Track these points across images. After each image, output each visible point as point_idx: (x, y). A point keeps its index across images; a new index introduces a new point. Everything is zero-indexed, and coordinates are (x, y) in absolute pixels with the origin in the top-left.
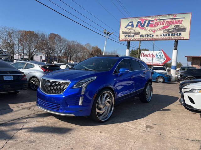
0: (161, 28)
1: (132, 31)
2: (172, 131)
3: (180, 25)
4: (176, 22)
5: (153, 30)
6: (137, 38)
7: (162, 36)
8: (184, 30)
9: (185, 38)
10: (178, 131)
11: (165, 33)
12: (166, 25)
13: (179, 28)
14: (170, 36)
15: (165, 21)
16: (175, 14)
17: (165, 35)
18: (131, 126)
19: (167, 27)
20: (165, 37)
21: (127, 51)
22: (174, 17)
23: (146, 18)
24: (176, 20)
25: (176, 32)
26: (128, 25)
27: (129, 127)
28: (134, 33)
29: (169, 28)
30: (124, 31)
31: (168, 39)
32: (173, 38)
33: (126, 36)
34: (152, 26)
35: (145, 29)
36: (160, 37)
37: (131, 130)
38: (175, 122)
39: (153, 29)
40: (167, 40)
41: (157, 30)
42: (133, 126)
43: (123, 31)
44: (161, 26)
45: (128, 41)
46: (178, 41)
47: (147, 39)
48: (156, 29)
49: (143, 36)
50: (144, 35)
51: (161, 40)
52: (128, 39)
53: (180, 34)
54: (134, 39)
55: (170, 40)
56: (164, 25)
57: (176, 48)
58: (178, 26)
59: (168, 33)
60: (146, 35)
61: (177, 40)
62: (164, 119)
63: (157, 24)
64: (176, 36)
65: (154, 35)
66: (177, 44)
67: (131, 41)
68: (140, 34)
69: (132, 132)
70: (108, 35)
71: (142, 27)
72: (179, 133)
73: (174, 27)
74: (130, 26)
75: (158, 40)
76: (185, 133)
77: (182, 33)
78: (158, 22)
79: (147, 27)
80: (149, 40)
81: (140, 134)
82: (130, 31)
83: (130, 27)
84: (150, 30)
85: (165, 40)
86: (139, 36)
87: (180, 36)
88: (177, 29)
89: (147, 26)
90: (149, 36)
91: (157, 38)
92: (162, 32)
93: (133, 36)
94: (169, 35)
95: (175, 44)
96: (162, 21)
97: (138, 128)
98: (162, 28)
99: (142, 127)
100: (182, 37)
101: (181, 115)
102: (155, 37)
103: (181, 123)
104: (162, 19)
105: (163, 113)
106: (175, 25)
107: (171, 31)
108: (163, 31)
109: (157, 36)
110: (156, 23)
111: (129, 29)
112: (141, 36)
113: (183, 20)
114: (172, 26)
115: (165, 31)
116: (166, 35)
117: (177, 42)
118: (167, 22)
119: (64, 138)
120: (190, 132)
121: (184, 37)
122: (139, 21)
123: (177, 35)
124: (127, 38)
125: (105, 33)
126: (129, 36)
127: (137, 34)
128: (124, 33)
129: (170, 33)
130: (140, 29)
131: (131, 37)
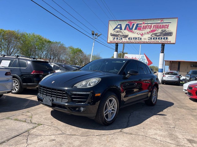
1: (120, 33)
3: (167, 30)
4: (163, 27)
5: (141, 34)
6: (125, 41)
7: (149, 39)
8: (170, 34)
9: (171, 42)
11: (153, 36)
12: (154, 29)
13: (166, 32)
14: (158, 40)
15: (153, 25)
16: (162, 19)
17: (152, 38)
19: (155, 31)
20: (153, 40)
21: (115, 53)
22: (161, 21)
23: (135, 21)
24: (163, 24)
25: (163, 36)
28: (123, 36)
29: (156, 32)
30: (113, 33)
31: (156, 42)
32: (160, 41)
33: (114, 38)
35: (134, 32)
36: (148, 41)
39: (141, 32)
40: (154, 43)
41: (145, 33)
42: (173, 142)
43: (111, 33)
44: (149, 30)
45: (116, 43)
47: (135, 42)
49: (131, 39)
50: (132, 38)
51: (149, 43)
52: (116, 41)
53: (167, 38)
54: (123, 41)
55: (157, 43)
56: (152, 29)
57: (163, 51)
58: (165, 30)
59: (155, 37)
60: (134, 38)
61: (164, 44)
63: (145, 28)
65: (142, 38)
66: (164, 48)
67: (120, 43)
68: (128, 37)
70: (97, 36)
73: (161, 31)
74: (118, 28)
75: (146, 43)
77: (169, 37)
78: (146, 26)
79: (135, 31)
80: (137, 43)
83: (119, 30)
84: (139, 33)
85: (153, 43)
86: (127, 38)
87: (167, 40)
88: (164, 33)
90: (137, 39)
91: (145, 41)
92: (149, 36)
93: (121, 39)
94: (156, 38)
95: (162, 47)
96: (150, 25)
98: (150, 32)
100: (169, 41)
102: (143, 40)
107: (158, 35)
108: (150, 34)
109: (145, 39)
110: (144, 26)
111: (117, 31)
112: (129, 39)
114: (160, 30)
116: (154, 39)
117: (164, 46)
118: (154, 26)
121: (170, 42)
122: (127, 23)
123: (164, 39)
124: (116, 40)
125: (93, 34)
126: (117, 39)
127: (126, 36)
128: (112, 35)
129: (158, 37)
130: (128, 32)
131: (120, 39)
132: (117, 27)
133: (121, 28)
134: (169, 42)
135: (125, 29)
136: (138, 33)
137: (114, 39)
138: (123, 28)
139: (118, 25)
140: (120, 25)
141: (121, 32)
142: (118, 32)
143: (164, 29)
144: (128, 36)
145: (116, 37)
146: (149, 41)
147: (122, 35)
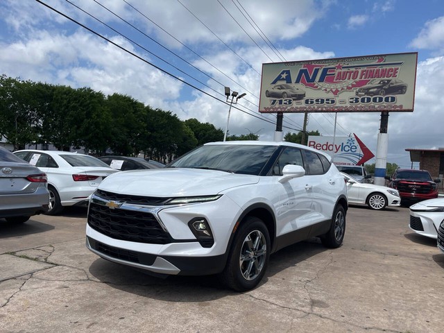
0: (350, 86)
1: (288, 91)
2: (373, 315)
3: (393, 79)
4: (384, 73)
5: (334, 90)
6: (299, 106)
7: (352, 102)
8: (401, 89)
9: (404, 108)
10: (387, 313)
11: (360, 96)
12: (363, 79)
13: (391, 85)
15: (360, 71)
16: (381, 56)
17: (360, 100)
18: (274, 301)
19: (365, 82)
20: (360, 104)
21: (277, 134)
22: (380, 61)
23: (319, 63)
25: (384, 95)
26: (279, 78)
27: (268, 304)
28: (292, 96)
29: (368, 85)
30: (271, 90)
31: (367, 108)
32: (376, 106)
33: (275, 101)
34: (331, 80)
35: (317, 87)
36: (348, 105)
37: (273, 310)
38: (380, 292)
39: (333, 86)
40: (364, 111)
41: (342, 89)
42: (279, 302)
43: (267, 91)
44: (351, 81)
45: (278, 112)
46: (389, 113)
47: (320, 109)
48: (339, 87)
49: (312, 102)
50: (314, 101)
51: (351, 111)
52: (279, 108)
53: (393, 99)
54: (292, 108)
55: (371, 111)
56: (358, 79)
57: (384, 130)
58: (389, 81)
59: (366, 96)
60: (317, 100)
62: (353, 286)
63: (342, 77)
64: (385, 104)
65: (337, 100)
66: (387, 121)
67: (286, 112)
68: (306, 98)
69: (276, 316)
70: (235, 98)
71: (310, 82)
72: (389, 318)
73: (380, 83)
74: (283, 79)
75: (345, 111)
76: (404, 318)
77: (398, 97)
78: (344, 73)
79: (321, 84)
80: (325, 112)
81: (295, 320)
82: (283, 91)
83: (284, 82)
84: (328, 90)
85: (361, 111)
86: (303, 101)
87: (393, 104)
88: (386, 87)
89: (321, 80)
90: (325, 101)
91: (342, 107)
92: (353, 94)
93: (290, 102)
94: (369, 100)
95: (382, 120)
97: (290, 306)
98: (353, 86)
99: (300, 303)
100: (398, 104)
101: (394, 276)
102: (338, 104)
103: (393, 295)
104: (353, 65)
105: (351, 273)
106: (382, 78)
107: (372, 93)
108: (355, 91)
109: (342, 102)
111: (280, 86)
112: (307, 102)
113: (400, 67)
114: (376, 82)
115: (360, 92)
116: (363, 100)
117: (387, 116)
118: (363, 72)
119: (105, 329)
120: (415, 315)
121: (401, 106)
123: (387, 100)
124: (277, 105)
125: (227, 94)
126: (281, 102)
127: (300, 97)
128: (269, 95)
129: (372, 96)
130: (305, 86)
131: (286, 104)
132: (280, 76)
133: (288, 80)
134: (398, 107)
135: (297, 81)
136: (326, 90)
137: (273, 104)
138: (294, 78)
139: (283, 73)
140: (288, 72)
141: (288, 88)
142: (281, 88)
143: (385, 78)
144: (304, 95)
145: (278, 99)
146: (351, 107)
147: (293, 93)
